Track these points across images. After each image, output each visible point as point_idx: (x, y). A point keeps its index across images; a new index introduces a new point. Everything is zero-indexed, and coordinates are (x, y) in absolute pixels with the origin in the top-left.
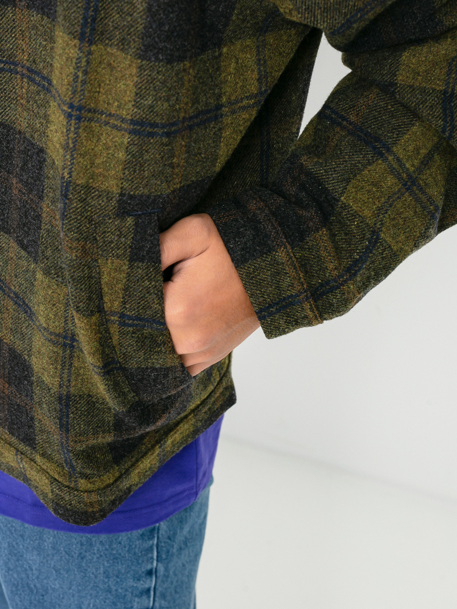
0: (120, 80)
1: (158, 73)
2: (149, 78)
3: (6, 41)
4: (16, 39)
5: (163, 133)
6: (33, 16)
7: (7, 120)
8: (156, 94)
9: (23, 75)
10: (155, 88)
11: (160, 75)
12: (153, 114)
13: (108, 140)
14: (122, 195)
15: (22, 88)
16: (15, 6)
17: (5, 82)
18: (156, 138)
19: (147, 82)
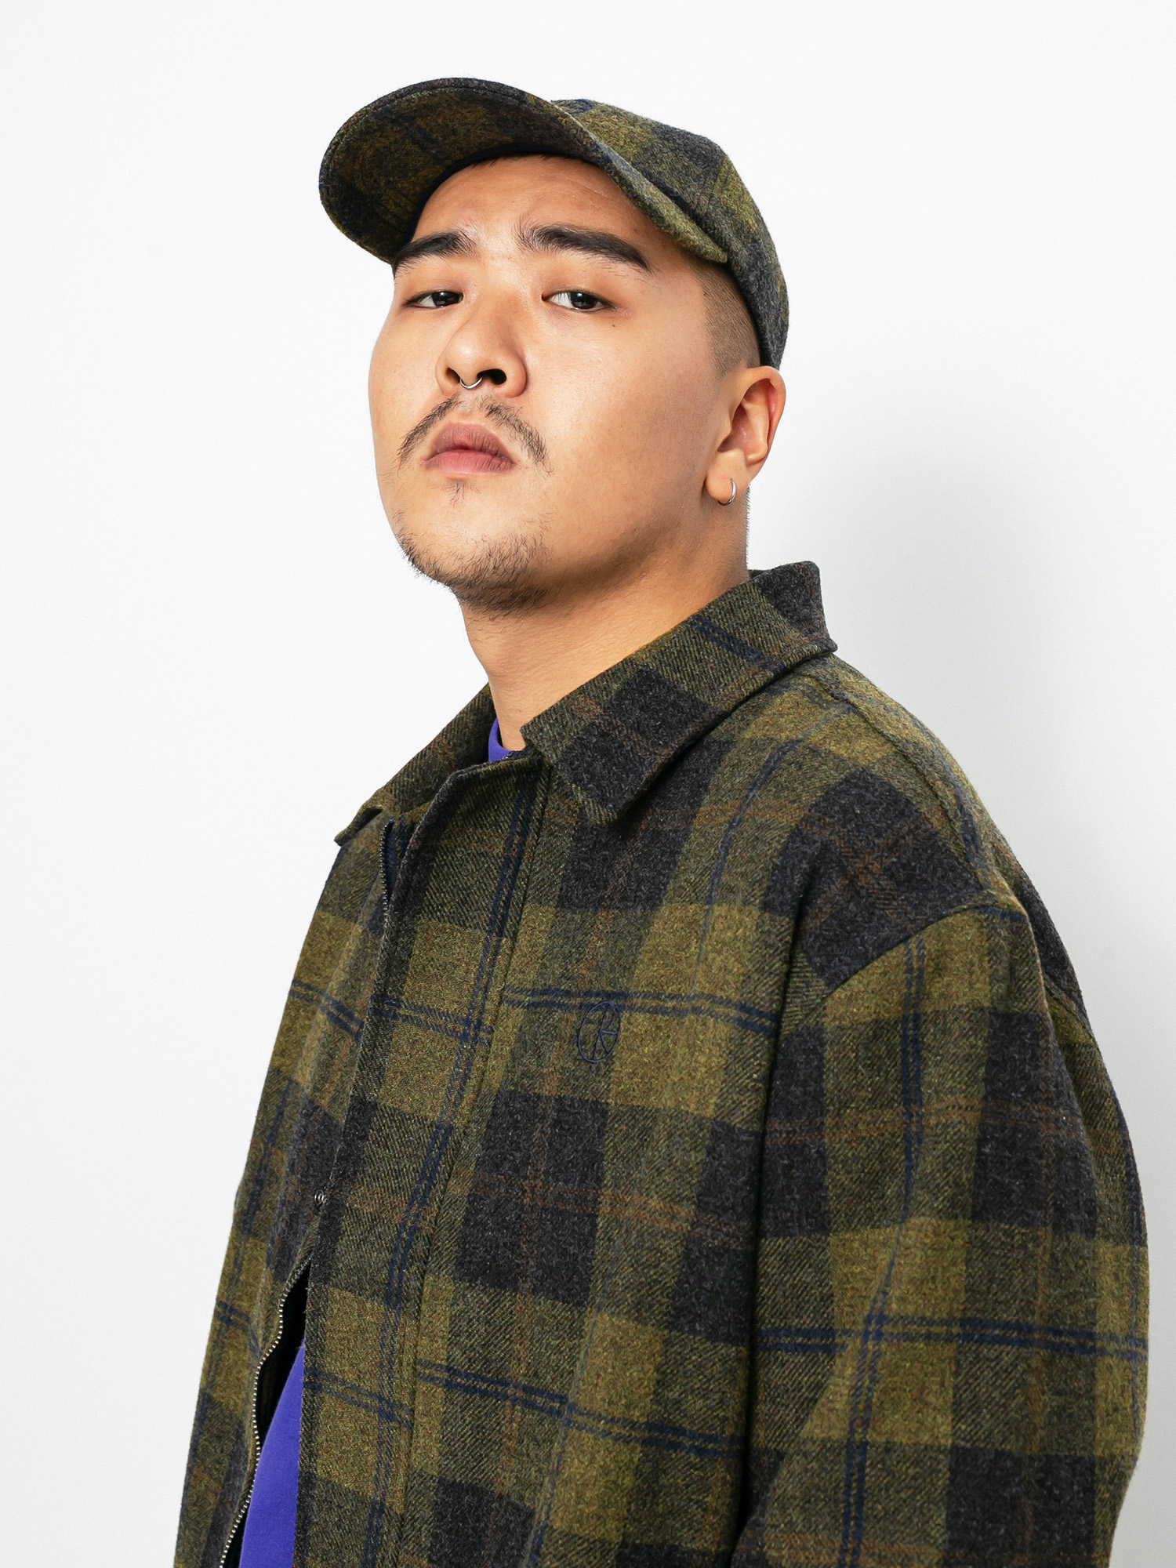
0: (631, 1365)
1: (691, 1351)
2: (679, 1357)
3: (495, 1346)
4: (511, 1342)
5: (693, 1446)
6: (540, 1304)
7: (480, 1481)
8: (687, 1383)
9: (515, 1401)
10: (685, 1373)
11: (695, 1355)
12: (679, 1414)
13: (608, 1460)
14: (624, 1544)
15: (512, 1421)
16: (516, 1290)
17: (486, 1414)
18: (681, 1451)
19: (674, 1363)
